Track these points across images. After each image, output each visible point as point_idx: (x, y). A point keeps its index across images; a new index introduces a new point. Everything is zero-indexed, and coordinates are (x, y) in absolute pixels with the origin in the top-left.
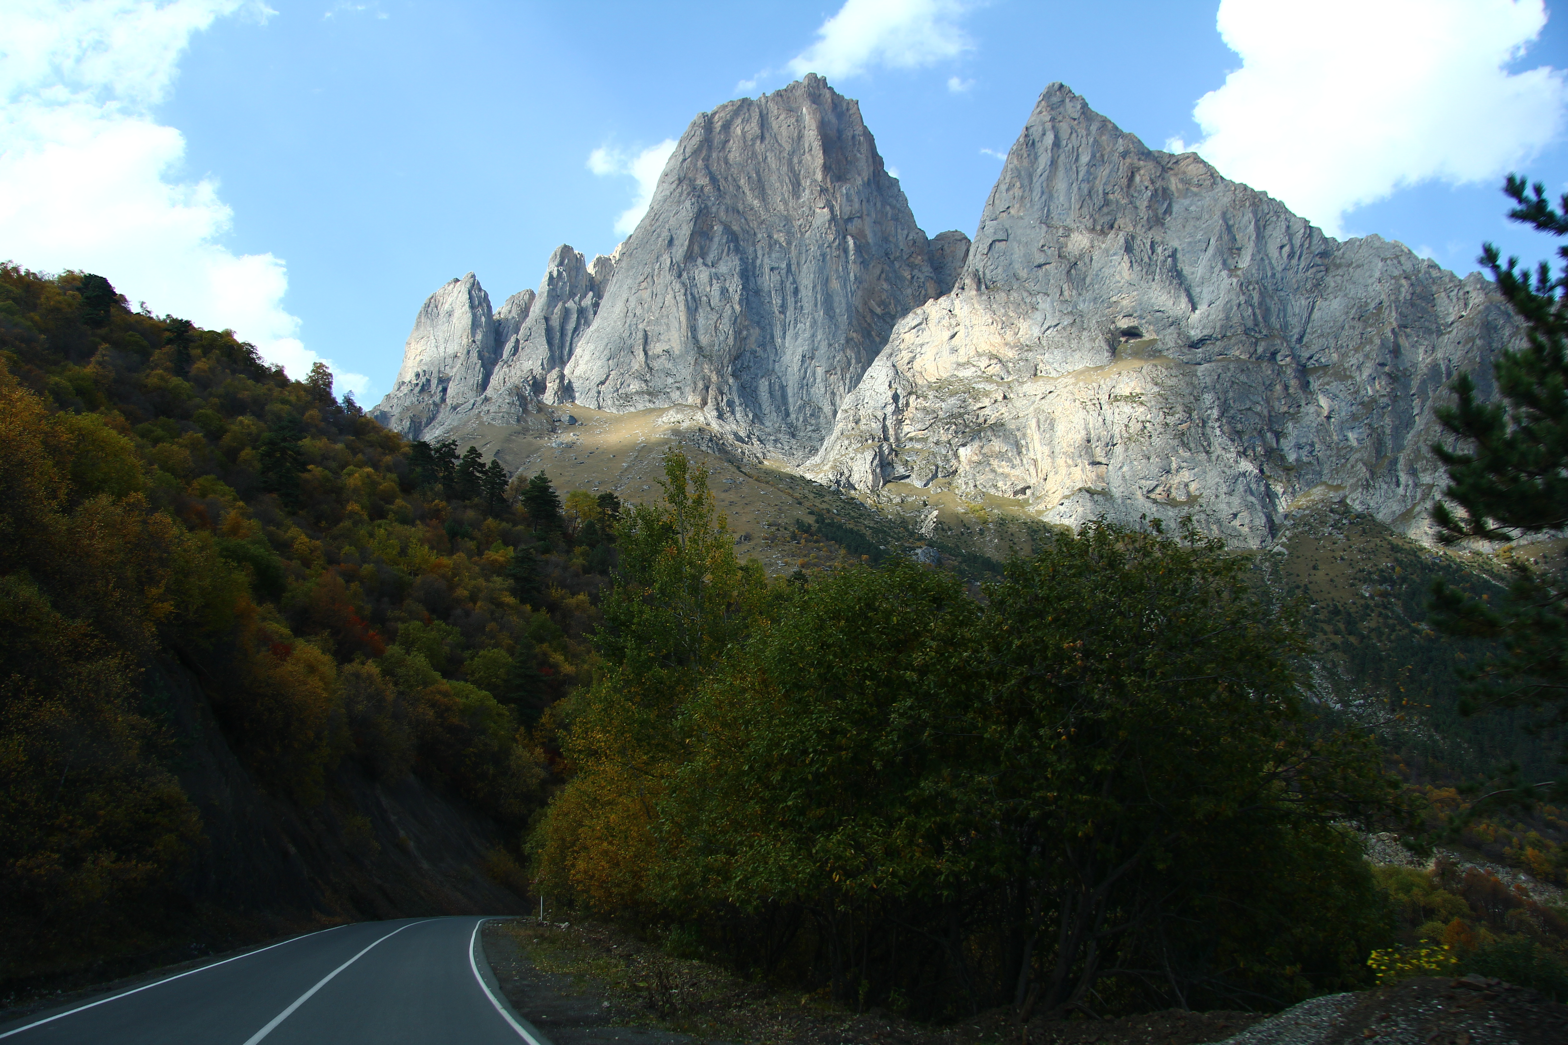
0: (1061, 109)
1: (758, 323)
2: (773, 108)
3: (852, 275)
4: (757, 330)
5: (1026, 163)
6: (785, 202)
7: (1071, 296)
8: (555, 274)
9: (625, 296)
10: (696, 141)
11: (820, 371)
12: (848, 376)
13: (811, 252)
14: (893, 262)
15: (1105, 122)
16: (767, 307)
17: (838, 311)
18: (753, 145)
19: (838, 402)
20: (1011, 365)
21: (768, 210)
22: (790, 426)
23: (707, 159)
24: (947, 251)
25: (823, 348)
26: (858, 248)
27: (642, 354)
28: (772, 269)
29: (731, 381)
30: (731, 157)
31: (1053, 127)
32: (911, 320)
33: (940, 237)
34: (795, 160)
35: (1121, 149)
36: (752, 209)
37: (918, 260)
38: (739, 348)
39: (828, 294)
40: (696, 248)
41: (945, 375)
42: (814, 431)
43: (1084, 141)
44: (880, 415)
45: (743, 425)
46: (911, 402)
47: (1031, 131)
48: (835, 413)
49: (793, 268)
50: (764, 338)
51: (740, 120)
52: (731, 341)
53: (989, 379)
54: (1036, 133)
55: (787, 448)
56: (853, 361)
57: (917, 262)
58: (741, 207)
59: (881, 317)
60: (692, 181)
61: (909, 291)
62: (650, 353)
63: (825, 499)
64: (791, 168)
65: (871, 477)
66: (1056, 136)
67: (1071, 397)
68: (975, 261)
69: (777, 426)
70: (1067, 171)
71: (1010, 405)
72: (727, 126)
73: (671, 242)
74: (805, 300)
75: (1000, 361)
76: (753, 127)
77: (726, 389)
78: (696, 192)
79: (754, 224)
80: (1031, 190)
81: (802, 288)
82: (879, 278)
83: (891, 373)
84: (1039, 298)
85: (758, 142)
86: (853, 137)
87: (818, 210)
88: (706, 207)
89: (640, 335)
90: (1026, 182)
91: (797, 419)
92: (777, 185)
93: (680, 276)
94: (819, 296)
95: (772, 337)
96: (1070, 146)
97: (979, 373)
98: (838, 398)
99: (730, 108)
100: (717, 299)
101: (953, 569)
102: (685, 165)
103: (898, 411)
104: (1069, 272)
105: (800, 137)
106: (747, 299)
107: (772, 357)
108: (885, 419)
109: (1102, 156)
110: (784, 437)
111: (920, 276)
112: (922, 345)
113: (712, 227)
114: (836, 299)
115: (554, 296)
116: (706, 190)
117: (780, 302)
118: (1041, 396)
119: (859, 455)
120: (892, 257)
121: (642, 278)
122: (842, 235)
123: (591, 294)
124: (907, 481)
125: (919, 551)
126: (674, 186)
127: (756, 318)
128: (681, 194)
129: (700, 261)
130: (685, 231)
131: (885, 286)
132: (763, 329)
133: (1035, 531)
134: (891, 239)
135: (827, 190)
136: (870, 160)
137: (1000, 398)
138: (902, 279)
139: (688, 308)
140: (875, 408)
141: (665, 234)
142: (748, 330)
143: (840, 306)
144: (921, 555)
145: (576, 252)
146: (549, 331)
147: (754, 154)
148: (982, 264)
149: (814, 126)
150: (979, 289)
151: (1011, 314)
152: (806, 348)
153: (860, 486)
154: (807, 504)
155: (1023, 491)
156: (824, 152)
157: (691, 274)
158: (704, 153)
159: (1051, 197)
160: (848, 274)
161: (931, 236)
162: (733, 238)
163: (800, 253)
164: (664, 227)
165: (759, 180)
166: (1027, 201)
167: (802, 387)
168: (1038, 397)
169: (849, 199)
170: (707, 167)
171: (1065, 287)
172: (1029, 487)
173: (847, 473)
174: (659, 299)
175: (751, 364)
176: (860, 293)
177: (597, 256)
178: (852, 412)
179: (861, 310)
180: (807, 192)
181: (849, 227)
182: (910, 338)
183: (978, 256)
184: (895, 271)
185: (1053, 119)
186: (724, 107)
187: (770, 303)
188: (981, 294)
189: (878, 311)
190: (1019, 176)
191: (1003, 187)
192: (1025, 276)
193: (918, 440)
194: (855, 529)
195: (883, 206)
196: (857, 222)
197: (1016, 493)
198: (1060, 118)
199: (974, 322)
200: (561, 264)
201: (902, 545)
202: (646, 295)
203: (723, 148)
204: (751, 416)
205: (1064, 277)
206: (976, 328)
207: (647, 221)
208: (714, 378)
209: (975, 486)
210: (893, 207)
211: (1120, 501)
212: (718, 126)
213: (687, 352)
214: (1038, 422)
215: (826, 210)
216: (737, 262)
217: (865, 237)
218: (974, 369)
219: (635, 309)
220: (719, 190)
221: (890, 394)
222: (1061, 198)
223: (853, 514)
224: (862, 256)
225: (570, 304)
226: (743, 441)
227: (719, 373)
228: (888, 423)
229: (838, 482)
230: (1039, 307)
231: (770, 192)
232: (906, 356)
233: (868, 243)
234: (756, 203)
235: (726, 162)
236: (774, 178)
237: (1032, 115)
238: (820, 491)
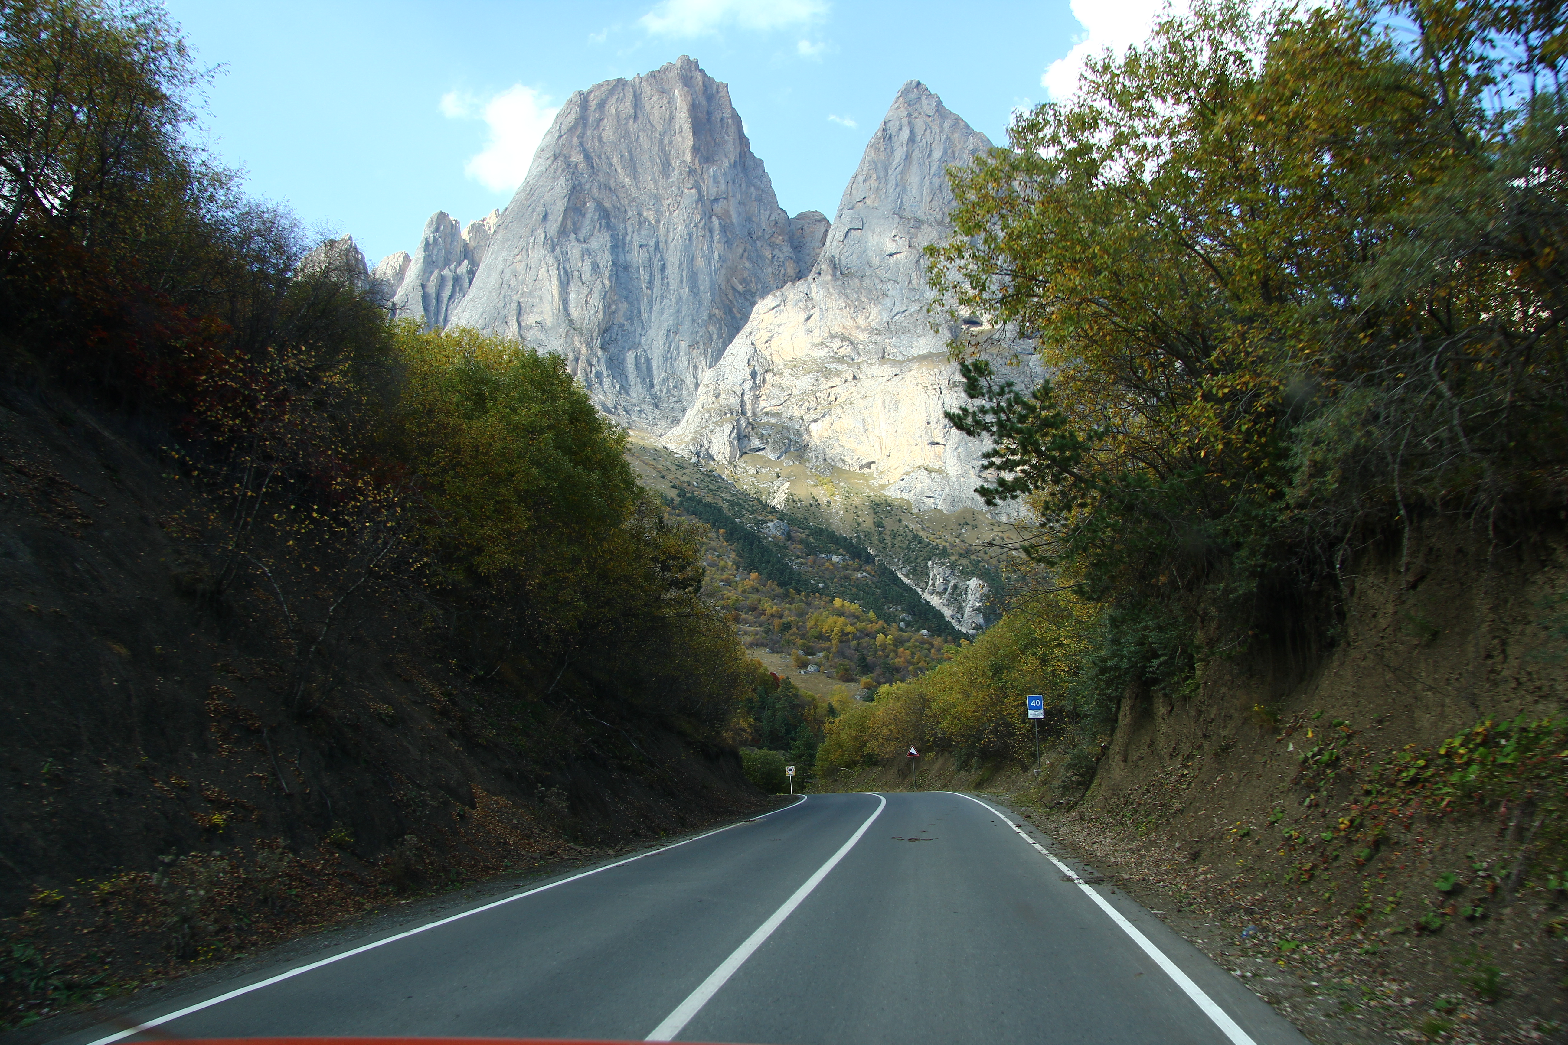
0: (918, 106)
1: (626, 298)
2: (647, 89)
3: (716, 254)
4: (625, 305)
5: (882, 156)
6: (656, 182)
7: (919, 284)
8: (431, 240)
9: (500, 267)
10: (571, 118)
11: (683, 345)
12: (710, 351)
13: (678, 232)
14: (755, 242)
15: (957, 119)
16: (635, 283)
17: (702, 288)
18: (626, 124)
19: (700, 376)
20: (861, 347)
21: (638, 189)
22: (654, 396)
23: (581, 137)
24: (807, 231)
25: (687, 324)
26: (724, 229)
27: (515, 325)
28: (641, 246)
29: (600, 353)
30: (605, 135)
31: (909, 123)
32: (770, 301)
33: (800, 217)
34: (666, 141)
35: (971, 147)
36: (623, 187)
37: (779, 240)
38: (608, 322)
39: (693, 271)
40: (569, 224)
41: (799, 355)
42: (676, 402)
43: (937, 137)
44: (739, 391)
45: (611, 396)
46: (768, 378)
47: (888, 126)
48: (697, 386)
49: (661, 245)
50: (632, 312)
51: (614, 100)
52: (600, 315)
53: (841, 360)
54: (893, 128)
55: (651, 418)
56: (715, 337)
57: (778, 242)
58: (613, 185)
59: (743, 295)
60: (567, 158)
61: (770, 270)
62: (523, 324)
63: (686, 471)
64: (663, 150)
65: (728, 449)
66: (912, 132)
67: (914, 381)
68: (833, 245)
69: (642, 397)
70: (920, 165)
71: (859, 385)
72: (601, 105)
73: (545, 217)
74: (671, 277)
75: (852, 343)
76: (627, 107)
77: (595, 361)
78: (571, 168)
79: (625, 202)
80: (886, 182)
81: (668, 265)
82: (741, 257)
83: (750, 350)
84: (890, 285)
85: (631, 121)
86: (722, 119)
87: (686, 191)
88: (580, 184)
89: (514, 306)
90: (882, 175)
91: (661, 391)
92: (648, 164)
93: (553, 250)
94: (684, 274)
95: (639, 312)
96: (924, 141)
97: (832, 354)
98: (700, 371)
99: (605, 87)
100: (589, 273)
101: (802, 541)
102: (560, 142)
103: (755, 387)
104: (918, 262)
105: (671, 118)
106: (616, 274)
107: (639, 331)
108: (743, 394)
109: (953, 152)
110: (648, 408)
111: (781, 255)
112: (779, 326)
113: (585, 204)
114: (701, 277)
115: (430, 263)
116: (580, 167)
117: (647, 278)
118: (887, 378)
119: (718, 428)
120: (754, 237)
121: (517, 251)
122: (708, 215)
123: (466, 262)
124: (762, 453)
125: (770, 524)
126: (549, 162)
127: (625, 293)
128: (556, 170)
129: (573, 236)
130: (560, 206)
131: (748, 264)
132: (631, 303)
133: (877, 505)
134: (754, 219)
135: (695, 171)
136: (737, 142)
137: (850, 378)
138: (762, 257)
139: (561, 282)
140: (734, 384)
141: (540, 209)
142: (616, 304)
143: (704, 284)
144: (773, 529)
145: (451, 218)
146: (425, 297)
147: (627, 134)
148: (838, 250)
149: (685, 108)
150: (834, 275)
151: (863, 299)
152: (671, 323)
153: (719, 458)
154: (670, 477)
155: (869, 465)
156: (694, 134)
157: (564, 250)
158: (579, 130)
159: (904, 189)
160: (713, 253)
161: (792, 215)
162: (605, 214)
163: (668, 232)
164: (539, 202)
165: (631, 159)
166: (882, 192)
167: (666, 360)
168: (885, 379)
169: (716, 181)
170: (581, 144)
171: (914, 276)
172: (874, 462)
173: (706, 445)
174: (533, 272)
175: (619, 337)
176: (723, 271)
177: (472, 222)
178: (712, 387)
179: (723, 288)
180: (676, 172)
181: (715, 207)
182: (769, 318)
183: (835, 243)
184: (757, 250)
185: (909, 115)
186: (600, 86)
187: (638, 278)
188: (837, 279)
189: (740, 288)
190: (876, 169)
191: (861, 179)
192: (878, 263)
193: (774, 415)
194: (714, 502)
195: (748, 187)
196: (723, 203)
197: (861, 467)
198: (916, 114)
199: (828, 305)
200: (437, 230)
201: (756, 518)
202: (520, 267)
203: (598, 126)
204: (617, 387)
205: (913, 266)
206: (830, 312)
207: (523, 196)
208: (584, 350)
209: (825, 460)
210: (757, 188)
211: (954, 479)
212: (593, 104)
213: (559, 325)
214: (884, 402)
215: (693, 191)
216: (608, 239)
217: (730, 216)
218: (827, 350)
219: (510, 280)
220: (592, 167)
221: (748, 371)
222: (913, 190)
223: (711, 487)
224: (726, 236)
225: (446, 272)
226: (610, 412)
227: (588, 345)
228: (746, 398)
229: (698, 454)
230: (889, 293)
231: (640, 171)
232: (765, 336)
233: (733, 224)
234: (627, 181)
235: (600, 140)
236: (645, 157)
237: (891, 110)
238: (681, 464)
